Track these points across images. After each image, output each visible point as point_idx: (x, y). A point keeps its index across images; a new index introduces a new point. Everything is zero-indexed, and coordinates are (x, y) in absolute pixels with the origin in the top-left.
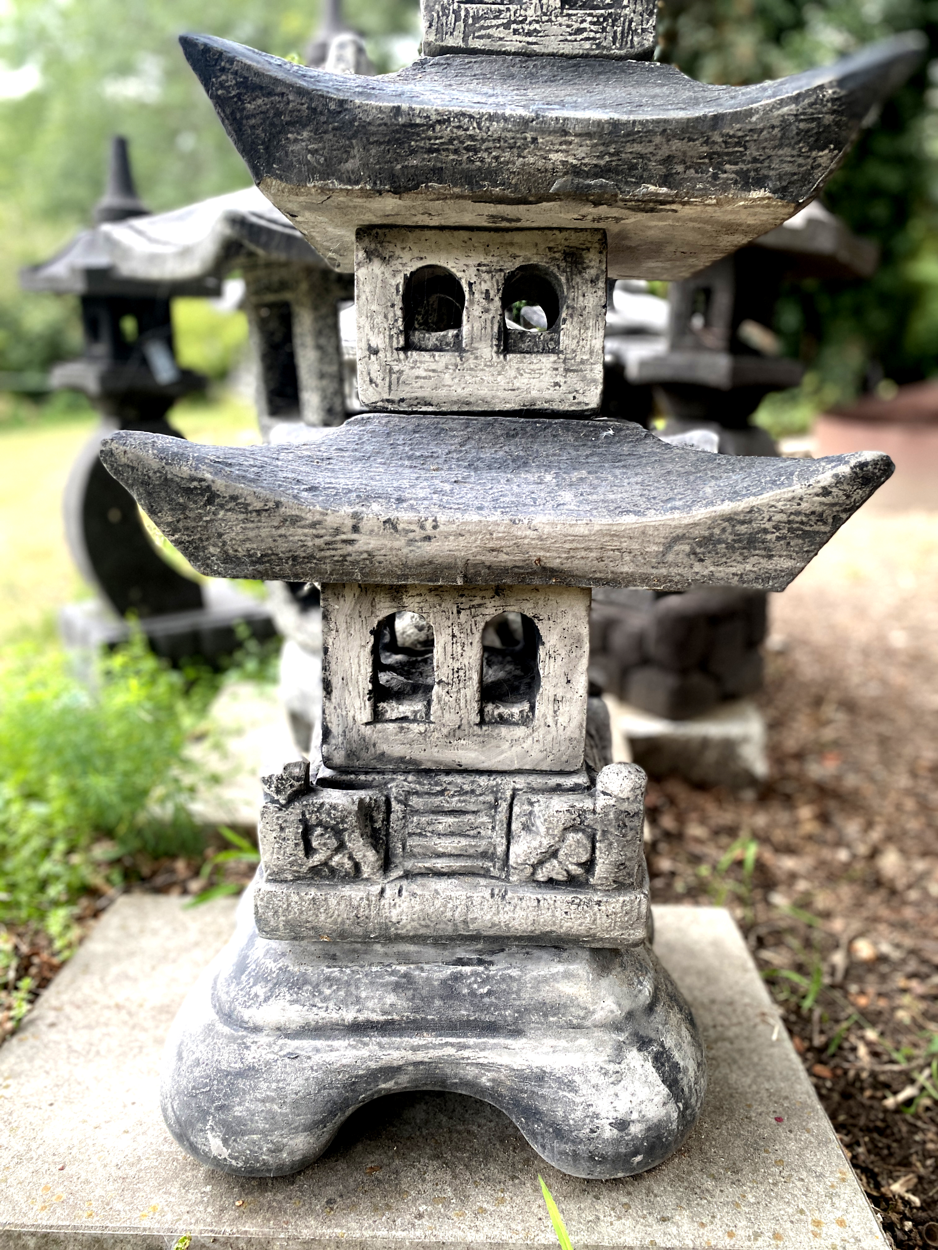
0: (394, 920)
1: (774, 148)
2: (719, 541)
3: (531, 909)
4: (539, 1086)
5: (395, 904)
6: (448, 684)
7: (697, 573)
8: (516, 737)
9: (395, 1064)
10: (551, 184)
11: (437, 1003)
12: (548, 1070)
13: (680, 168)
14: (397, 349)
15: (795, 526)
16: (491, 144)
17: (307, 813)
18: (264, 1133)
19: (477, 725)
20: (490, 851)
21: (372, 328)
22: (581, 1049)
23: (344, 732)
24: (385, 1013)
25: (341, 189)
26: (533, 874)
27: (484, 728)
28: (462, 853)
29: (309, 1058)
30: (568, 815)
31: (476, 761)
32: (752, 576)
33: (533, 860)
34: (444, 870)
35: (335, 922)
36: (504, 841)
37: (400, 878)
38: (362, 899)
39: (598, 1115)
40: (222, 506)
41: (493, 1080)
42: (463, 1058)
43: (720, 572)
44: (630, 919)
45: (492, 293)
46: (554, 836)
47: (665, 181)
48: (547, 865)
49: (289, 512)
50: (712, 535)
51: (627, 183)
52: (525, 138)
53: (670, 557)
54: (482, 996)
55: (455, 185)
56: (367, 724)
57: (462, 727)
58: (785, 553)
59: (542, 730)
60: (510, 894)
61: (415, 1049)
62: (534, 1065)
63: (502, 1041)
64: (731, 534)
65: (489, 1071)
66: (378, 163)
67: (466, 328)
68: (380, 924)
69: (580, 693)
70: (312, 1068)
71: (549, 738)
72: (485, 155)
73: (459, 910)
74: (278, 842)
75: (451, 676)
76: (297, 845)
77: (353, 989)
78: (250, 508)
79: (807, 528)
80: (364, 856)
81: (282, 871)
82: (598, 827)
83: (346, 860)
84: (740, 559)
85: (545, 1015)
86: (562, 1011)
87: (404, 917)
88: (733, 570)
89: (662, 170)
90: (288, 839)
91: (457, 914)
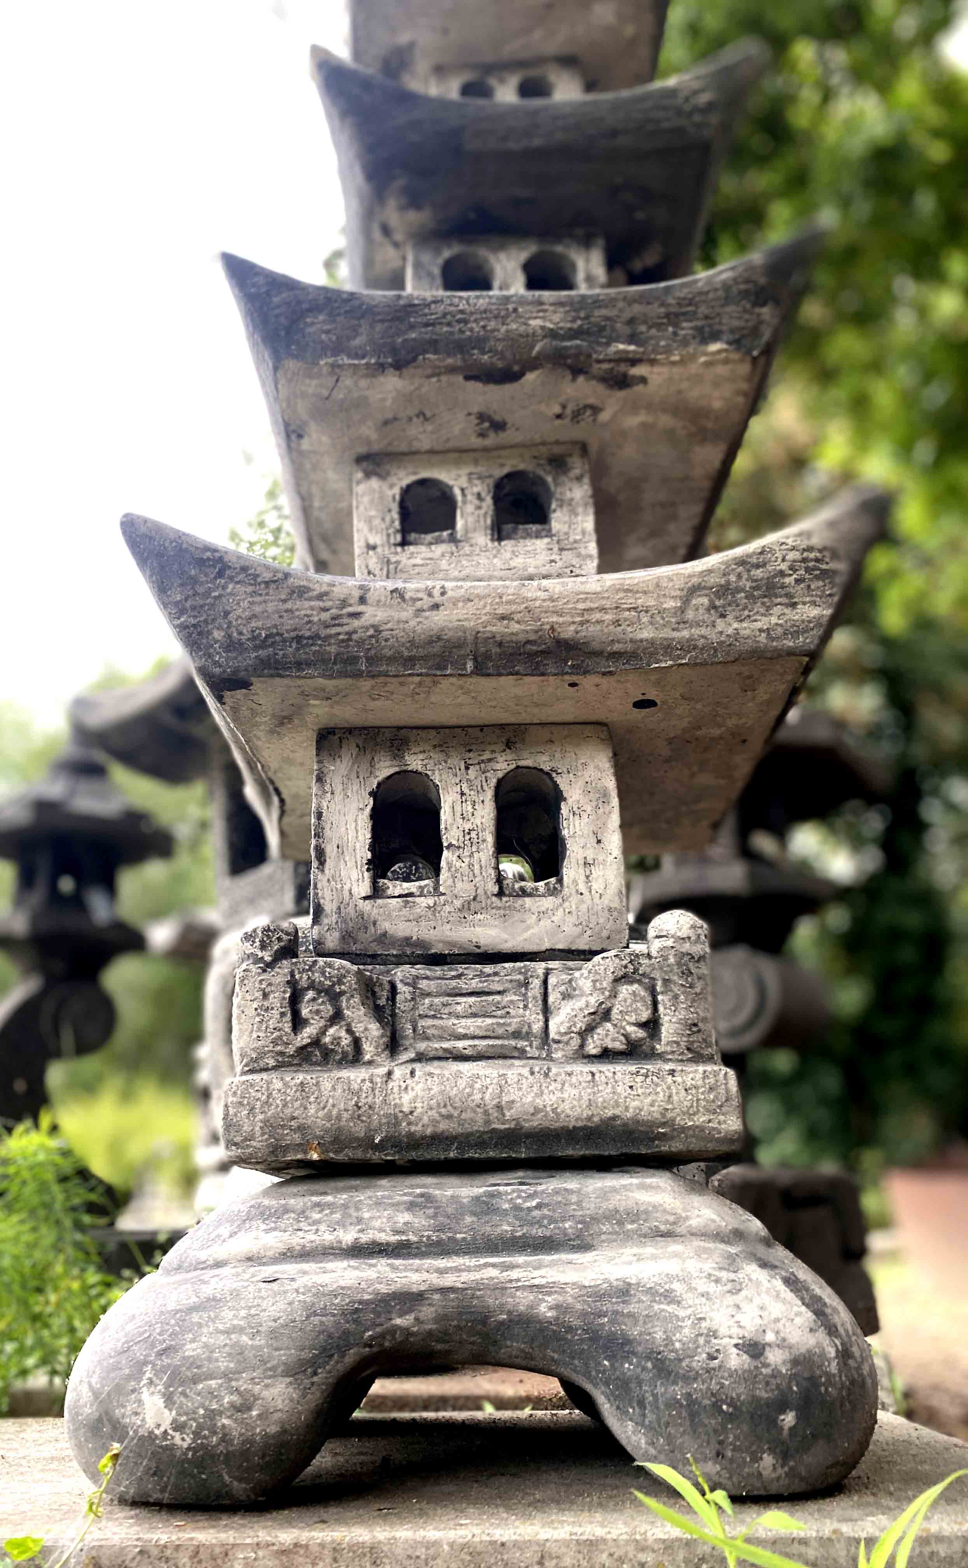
0: (406, 1109)
1: (722, 306)
2: (739, 590)
3: (584, 1084)
4: (624, 1302)
5: (406, 1088)
6: (459, 847)
7: (721, 633)
8: (543, 909)
9: (415, 1289)
10: (532, 347)
11: (468, 1219)
12: (633, 1281)
13: (643, 328)
14: (395, 545)
15: (811, 564)
16: (478, 316)
17: (296, 972)
18: (227, 1376)
19: (496, 895)
20: (524, 1030)
21: (371, 530)
22: (676, 1255)
23: (339, 908)
24: (397, 1232)
25: (350, 365)
26: (582, 1046)
27: (505, 899)
28: (488, 1034)
29: (293, 1280)
30: (617, 961)
31: (497, 940)
32: (780, 630)
33: (580, 1025)
34: (466, 1052)
35: (328, 1117)
36: (541, 1017)
37: (412, 1061)
38: (363, 1081)
39: (715, 1332)
40: (231, 578)
41: (557, 1307)
42: (511, 1281)
43: (745, 628)
44: (716, 1097)
45: (483, 495)
46: (602, 990)
47: (632, 339)
48: (599, 1030)
49: (298, 583)
50: (728, 583)
51: (599, 344)
52: (507, 309)
53: (690, 615)
54: (529, 1209)
55: (449, 355)
56: (365, 898)
57: (478, 899)
58: (808, 599)
59: (574, 899)
60: (554, 1070)
61: (441, 1272)
62: (612, 1278)
63: (564, 1256)
64: (747, 580)
65: (549, 1294)
66: (382, 338)
67: (460, 523)
68: (387, 1116)
69: (614, 855)
70: (297, 1291)
71: (584, 907)
72: (474, 325)
73: (490, 1090)
74: (258, 1015)
75: (461, 838)
76: (283, 1014)
77: (352, 1211)
78: (259, 580)
79: (824, 567)
80: (366, 1029)
81: (262, 1055)
82: (657, 974)
83: (343, 1034)
84: (762, 610)
85: (620, 1223)
86: (643, 1216)
87: (419, 1105)
88: (758, 625)
89: (627, 330)
90: (272, 1009)
91: (487, 1097)
